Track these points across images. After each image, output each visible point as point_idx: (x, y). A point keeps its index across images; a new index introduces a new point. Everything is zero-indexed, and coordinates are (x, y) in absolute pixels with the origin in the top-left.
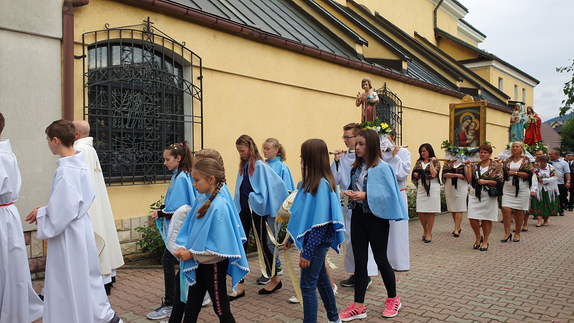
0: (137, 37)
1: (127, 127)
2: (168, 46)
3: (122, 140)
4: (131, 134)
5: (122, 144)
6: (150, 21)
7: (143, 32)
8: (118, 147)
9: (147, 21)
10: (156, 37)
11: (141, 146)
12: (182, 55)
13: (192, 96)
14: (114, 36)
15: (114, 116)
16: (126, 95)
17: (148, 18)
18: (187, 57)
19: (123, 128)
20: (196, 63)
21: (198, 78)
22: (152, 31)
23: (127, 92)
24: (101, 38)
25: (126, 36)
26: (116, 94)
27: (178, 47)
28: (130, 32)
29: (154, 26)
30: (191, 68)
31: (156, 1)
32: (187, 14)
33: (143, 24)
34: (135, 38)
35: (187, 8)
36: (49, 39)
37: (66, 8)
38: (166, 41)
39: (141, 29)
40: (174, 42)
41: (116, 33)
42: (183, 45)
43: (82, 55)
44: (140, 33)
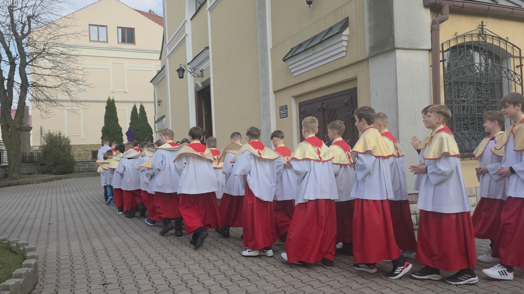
0: (475, 39)
1: (465, 113)
2: (496, 43)
3: (462, 124)
4: (468, 118)
5: (462, 127)
6: (484, 24)
7: (479, 34)
8: (460, 130)
9: (481, 24)
10: (488, 37)
11: (475, 129)
12: (506, 49)
13: (515, 83)
14: (460, 41)
15: (456, 105)
16: (463, 87)
17: (482, 22)
18: (509, 50)
19: (462, 114)
20: (517, 54)
21: (517, 67)
22: (485, 32)
23: (464, 85)
24: (453, 44)
25: (468, 40)
26: (457, 87)
27: (503, 42)
28: (470, 36)
29: (486, 28)
30: (512, 59)
31: (491, 7)
32: (512, 13)
33: (479, 28)
34: (474, 40)
35: (513, 8)
36: (422, 51)
37: (435, 26)
38: (494, 39)
39: (477, 32)
40: (500, 38)
41: (462, 38)
42: (507, 40)
43: (442, 59)
44: (477, 36)
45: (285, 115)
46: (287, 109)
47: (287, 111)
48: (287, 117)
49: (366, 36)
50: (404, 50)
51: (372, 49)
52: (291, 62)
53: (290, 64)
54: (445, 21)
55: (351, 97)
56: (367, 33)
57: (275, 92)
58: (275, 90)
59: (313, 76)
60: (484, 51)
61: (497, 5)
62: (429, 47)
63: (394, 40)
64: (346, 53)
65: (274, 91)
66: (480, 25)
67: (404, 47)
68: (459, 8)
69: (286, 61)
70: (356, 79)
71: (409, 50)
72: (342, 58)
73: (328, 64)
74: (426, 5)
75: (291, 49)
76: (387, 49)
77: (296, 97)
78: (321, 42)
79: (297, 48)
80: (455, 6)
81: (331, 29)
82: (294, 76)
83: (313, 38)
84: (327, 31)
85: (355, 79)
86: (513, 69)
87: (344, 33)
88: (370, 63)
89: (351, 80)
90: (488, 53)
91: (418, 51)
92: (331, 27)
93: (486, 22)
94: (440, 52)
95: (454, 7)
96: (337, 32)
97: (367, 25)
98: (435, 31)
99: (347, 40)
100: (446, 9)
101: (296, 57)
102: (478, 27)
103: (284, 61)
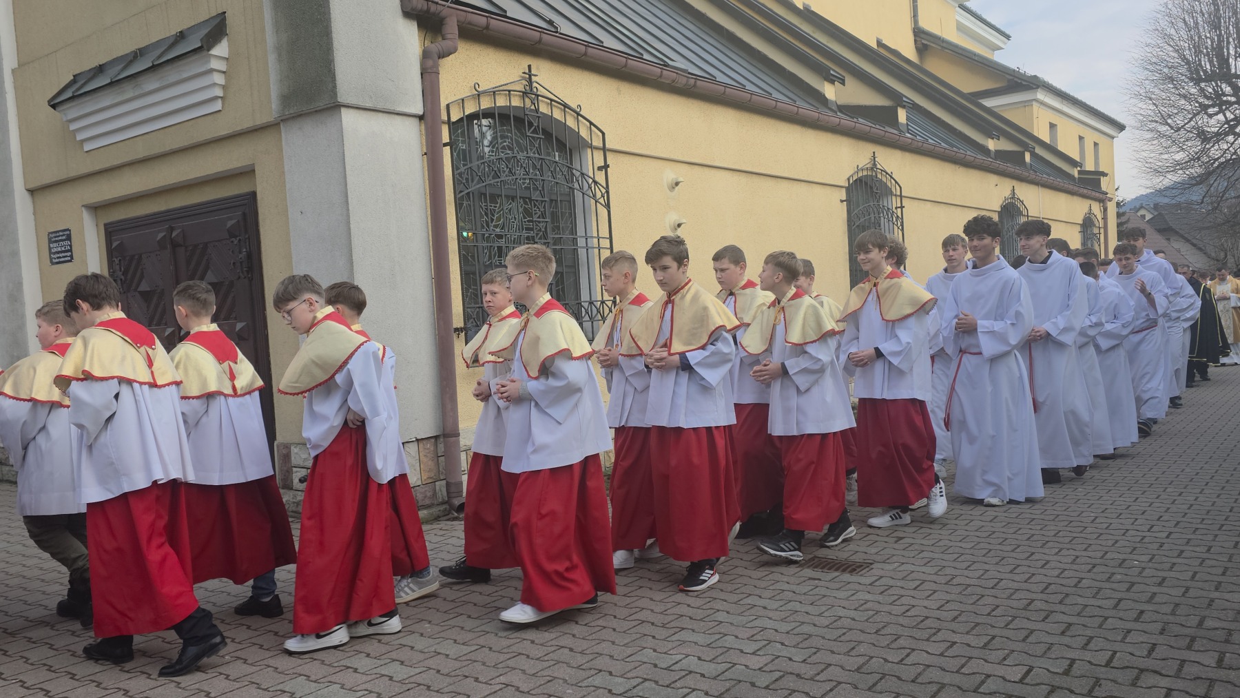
0: (516, 102)
2: (558, 114)
6: (533, 72)
7: (523, 92)
9: (527, 71)
10: (542, 101)
12: (577, 130)
13: (596, 202)
14: (486, 104)
15: (485, 244)
16: (498, 205)
17: (529, 67)
18: (584, 133)
20: (597, 142)
21: (600, 168)
22: (535, 90)
24: (470, 109)
25: (501, 102)
27: (571, 115)
28: (506, 95)
29: (538, 82)
30: (589, 151)
31: (544, 36)
32: (585, 54)
33: (524, 78)
34: (514, 104)
35: (587, 45)
36: (404, 118)
37: (430, 63)
38: (555, 106)
39: (520, 87)
40: (566, 106)
41: (489, 98)
42: (579, 110)
43: (448, 141)
44: (519, 96)
45: (66, 256)
46: (69, 238)
47: (71, 246)
48: (70, 261)
49: (270, 65)
50: (362, 112)
51: (286, 100)
52: (73, 111)
53: (70, 117)
54: (451, 54)
55: (244, 214)
56: (272, 58)
57: (32, 192)
58: (31, 186)
59: (141, 155)
60: (535, 128)
61: (557, 34)
62: (419, 110)
63: (335, 84)
64: (223, 104)
65: (28, 187)
66: (524, 73)
67: (361, 104)
68: (480, 29)
69: (58, 108)
70: (254, 171)
71: (372, 113)
72: (215, 115)
73: (178, 126)
74: (407, 12)
75: (74, 76)
76: (321, 104)
77: (96, 209)
78: (154, 68)
79: (92, 74)
80: (470, 23)
81: (181, 36)
82: (87, 152)
83: (133, 55)
84: (172, 40)
85: (248, 172)
86: (591, 175)
87: (216, 51)
88: (283, 134)
89: (241, 173)
90: (542, 135)
91: (393, 116)
92: (181, 32)
93: (538, 69)
94: (444, 123)
95: (469, 26)
96: (197, 46)
97: (270, 38)
98: (429, 75)
99: (225, 70)
100: (452, 28)
101: (87, 98)
102: (522, 77)
103: (54, 107)
